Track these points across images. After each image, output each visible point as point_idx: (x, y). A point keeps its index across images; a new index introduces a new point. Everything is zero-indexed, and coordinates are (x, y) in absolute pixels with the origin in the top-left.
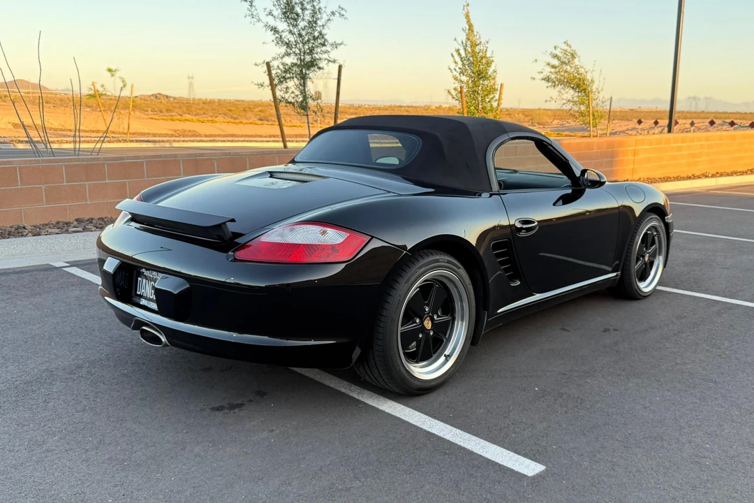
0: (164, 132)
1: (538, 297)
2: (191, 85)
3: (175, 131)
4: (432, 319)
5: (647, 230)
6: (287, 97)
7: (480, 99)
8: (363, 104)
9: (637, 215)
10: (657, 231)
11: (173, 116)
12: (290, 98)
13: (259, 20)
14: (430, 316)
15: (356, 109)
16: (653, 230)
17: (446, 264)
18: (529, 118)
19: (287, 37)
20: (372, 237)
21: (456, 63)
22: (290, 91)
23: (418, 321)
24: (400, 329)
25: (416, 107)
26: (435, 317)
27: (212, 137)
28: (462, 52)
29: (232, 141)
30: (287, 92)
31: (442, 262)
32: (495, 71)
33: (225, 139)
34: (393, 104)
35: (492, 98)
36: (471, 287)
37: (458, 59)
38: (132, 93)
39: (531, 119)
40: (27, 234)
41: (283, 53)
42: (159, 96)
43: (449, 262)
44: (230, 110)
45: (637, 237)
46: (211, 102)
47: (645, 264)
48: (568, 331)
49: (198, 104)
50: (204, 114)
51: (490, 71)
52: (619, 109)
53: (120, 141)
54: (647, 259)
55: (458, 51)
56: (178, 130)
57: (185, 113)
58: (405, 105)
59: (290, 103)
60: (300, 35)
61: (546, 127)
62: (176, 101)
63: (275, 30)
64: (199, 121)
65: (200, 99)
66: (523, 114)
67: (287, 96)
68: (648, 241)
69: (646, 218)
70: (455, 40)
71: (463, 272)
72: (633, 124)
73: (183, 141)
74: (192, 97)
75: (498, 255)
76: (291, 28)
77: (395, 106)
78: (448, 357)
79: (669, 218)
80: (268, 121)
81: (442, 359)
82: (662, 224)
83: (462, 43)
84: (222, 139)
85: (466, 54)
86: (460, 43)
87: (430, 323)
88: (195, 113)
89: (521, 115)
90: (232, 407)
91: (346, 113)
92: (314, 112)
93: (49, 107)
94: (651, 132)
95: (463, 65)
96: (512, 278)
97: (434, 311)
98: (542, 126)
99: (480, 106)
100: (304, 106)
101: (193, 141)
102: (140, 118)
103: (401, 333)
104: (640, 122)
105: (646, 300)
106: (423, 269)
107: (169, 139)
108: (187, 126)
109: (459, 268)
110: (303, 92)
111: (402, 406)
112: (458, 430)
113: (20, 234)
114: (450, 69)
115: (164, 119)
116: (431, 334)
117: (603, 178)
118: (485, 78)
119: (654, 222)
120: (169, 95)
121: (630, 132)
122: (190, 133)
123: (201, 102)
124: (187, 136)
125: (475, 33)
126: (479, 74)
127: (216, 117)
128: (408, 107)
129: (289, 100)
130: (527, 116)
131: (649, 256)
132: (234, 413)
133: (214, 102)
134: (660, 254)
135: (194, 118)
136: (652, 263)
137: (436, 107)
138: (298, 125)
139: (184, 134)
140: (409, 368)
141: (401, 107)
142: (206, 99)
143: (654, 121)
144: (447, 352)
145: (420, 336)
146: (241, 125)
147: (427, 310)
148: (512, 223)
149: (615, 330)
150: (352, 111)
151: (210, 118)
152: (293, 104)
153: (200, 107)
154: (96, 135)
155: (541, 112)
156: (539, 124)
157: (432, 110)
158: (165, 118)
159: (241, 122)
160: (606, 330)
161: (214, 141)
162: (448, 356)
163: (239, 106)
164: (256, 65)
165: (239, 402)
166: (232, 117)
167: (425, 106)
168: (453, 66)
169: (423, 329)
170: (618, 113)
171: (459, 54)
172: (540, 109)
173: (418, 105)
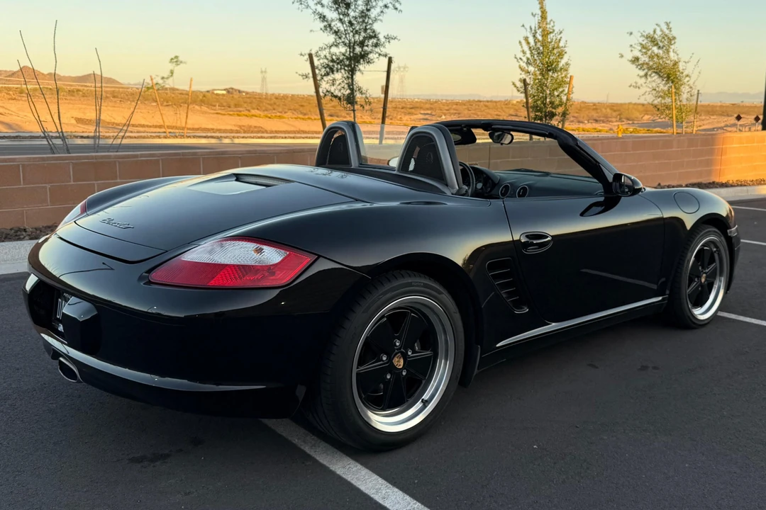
0: (229, 127)
1: (553, 326)
2: (264, 79)
3: (240, 126)
4: (405, 356)
5: (703, 245)
6: (332, 91)
7: (548, 92)
8: (440, 98)
9: (688, 228)
10: (716, 247)
11: (240, 111)
12: (337, 91)
13: (308, 7)
14: (402, 353)
15: (431, 104)
16: (712, 246)
17: (422, 289)
18: (617, 113)
19: (337, 25)
20: (319, 256)
21: (524, 52)
22: (338, 82)
23: (384, 359)
24: (355, 371)
25: (496, 102)
26: (410, 353)
27: (275, 133)
28: (531, 40)
29: (294, 138)
30: (333, 85)
31: (418, 286)
32: (567, 64)
33: (287, 135)
34: (472, 99)
35: (562, 92)
36: (457, 317)
37: (526, 48)
38: (190, 87)
39: (620, 115)
40: (25, 237)
41: (331, 43)
42: (231, 90)
43: (426, 286)
44: (302, 106)
45: (689, 254)
46: (285, 97)
47: (701, 285)
48: (597, 368)
49: (271, 99)
50: (274, 109)
51: (563, 62)
52: (719, 104)
53: (177, 137)
54: (703, 280)
55: (526, 39)
56: (244, 126)
57: (254, 109)
58: (485, 100)
59: (336, 97)
60: (351, 23)
61: (636, 122)
62: (248, 96)
63: (323, 18)
64: (267, 116)
65: (273, 94)
66: (611, 109)
67: (332, 89)
68: (705, 258)
69: (701, 231)
70: (523, 26)
71: (446, 297)
72: (732, 120)
73: (243, 137)
74: (264, 92)
75: (496, 277)
76: (341, 17)
77: (474, 101)
78: (426, 403)
79: (733, 231)
80: (338, 117)
81: (419, 405)
82: (723, 238)
83: (531, 29)
84: (283, 135)
85: (536, 43)
86: (529, 30)
87: (402, 361)
88: (264, 108)
89: (608, 110)
90: (156, 458)
91: (421, 108)
92: (361, 106)
93: (115, 102)
94: (753, 129)
95: (532, 55)
96: (518, 305)
97: (408, 345)
98: (631, 122)
99: (548, 100)
100: (351, 100)
101: (253, 138)
102: (206, 113)
103: (358, 374)
104: (739, 118)
105: (704, 329)
106: (389, 295)
107: (228, 135)
108: (253, 122)
109: (440, 293)
110: (351, 86)
111: (359, 466)
112: (418, 504)
113: (17, 237)
114: (516, 58)
115: (230, 115)
116: (404, 374)
117: (637, 184)
118: (555, 70)
119: (711, 237)
120: (242, 89)
121: (729, 129)
122: (256, 129)
123: (273, 98)
124: (252, 132)
125: (548, 20)
126: (549, 66)
127: (285, 113)
128: (488, 101)
129: (335, 94)
130: (615, 111)
131: (707, 277)
132: (154, 466)
133: (287, 97)
134: (721, 275)
135: (262, 113)
136: (710, 287)
137: (517, 102)
138: (367, 121)
139: (249, 130)
140: (369, 418)
141: (480, 101)
142: (279, 94)
143: (755, 116)
144: (426, 396)
145: (388, 377)
146: (309, 121)
147: (398, 344)
148: (516, 237)
149: (655, 368)
150: (428, 106)
151: (278, 114)
152: (340, 99)
153: (272, 102)
154: (158, 130)
155: (631, 106)
156: (628, 119)
157: (513, 105)
158: (231, 113)
159: (309, 118)
160: (644, 368)
161: (275, 137)
162: (426, 401)
163: (312, 102)
164: (301, 55)
165: (167, 452)
166: (302, 113)
167: (506, 101)
168: (521, 55)
169: (391, 368)
170: (718, 109)
171: (528, 43)
172: (630, 104)
173: (498, 100)
